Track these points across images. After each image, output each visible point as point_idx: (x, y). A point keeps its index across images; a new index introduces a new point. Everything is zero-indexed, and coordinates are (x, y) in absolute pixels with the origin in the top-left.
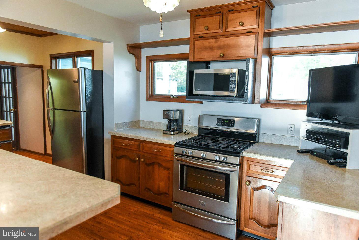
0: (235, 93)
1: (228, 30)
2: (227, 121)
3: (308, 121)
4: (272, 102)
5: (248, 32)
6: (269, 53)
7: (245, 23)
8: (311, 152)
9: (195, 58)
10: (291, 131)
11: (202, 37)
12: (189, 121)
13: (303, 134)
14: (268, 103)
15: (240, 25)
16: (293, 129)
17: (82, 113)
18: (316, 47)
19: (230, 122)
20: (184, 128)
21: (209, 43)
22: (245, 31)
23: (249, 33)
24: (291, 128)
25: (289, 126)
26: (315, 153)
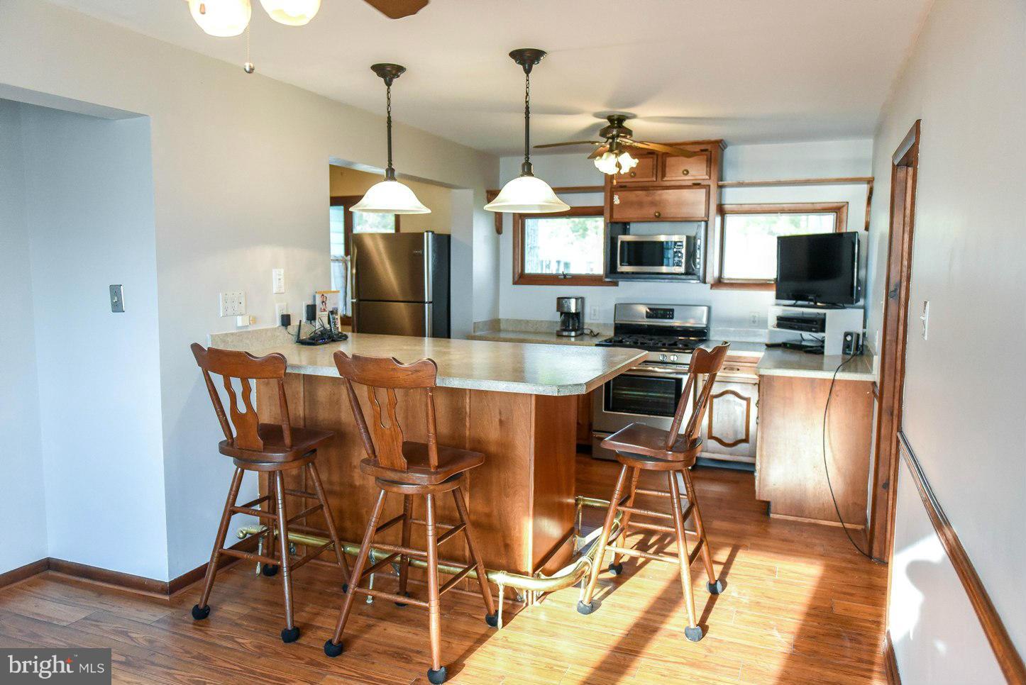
0: (682, 269)
1: (665, 179)
2: (662, 312)
3: (777, 305)
4: (726, 281)
5: (695, 184)
6: (722, 211)
7: (691, 172)
8: (784, 346)
9: (614, 217)
10: (754, 322)
11: (625, 187)
12: (595, 315)
13: (772, 321)
14: (719, 283)
15: (684, 174)
16: (756, 319)
17: (426, 305)
18: (784, 205)
19: (668, 313)
20: (585, 327)
21: (637, 196)
22: (690, 183)
23: (697, 185)
24: (754, 317)
25: (753, 314)
26: (788, 345)
